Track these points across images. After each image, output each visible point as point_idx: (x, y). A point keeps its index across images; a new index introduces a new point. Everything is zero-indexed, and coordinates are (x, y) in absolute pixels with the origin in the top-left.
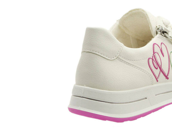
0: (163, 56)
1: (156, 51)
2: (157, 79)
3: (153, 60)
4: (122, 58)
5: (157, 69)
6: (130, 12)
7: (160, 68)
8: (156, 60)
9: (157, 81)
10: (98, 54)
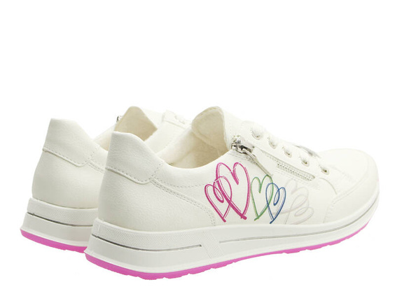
0: (237, 183)
1: (221, 174)
2: (223, 218)
3: (214, 187)
4: (160, 183)
5: (222, 202)
6: (205, 111)
7: (229, 202)
8: (220, 188)
9: (225, 221)
10: (122, 173)
